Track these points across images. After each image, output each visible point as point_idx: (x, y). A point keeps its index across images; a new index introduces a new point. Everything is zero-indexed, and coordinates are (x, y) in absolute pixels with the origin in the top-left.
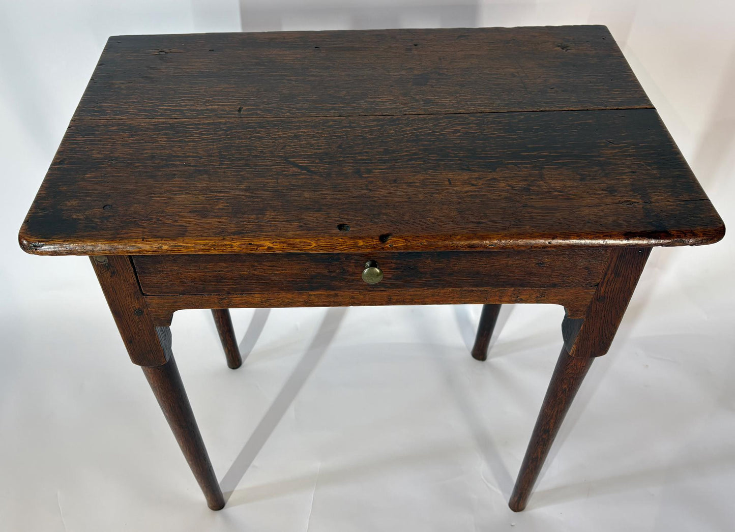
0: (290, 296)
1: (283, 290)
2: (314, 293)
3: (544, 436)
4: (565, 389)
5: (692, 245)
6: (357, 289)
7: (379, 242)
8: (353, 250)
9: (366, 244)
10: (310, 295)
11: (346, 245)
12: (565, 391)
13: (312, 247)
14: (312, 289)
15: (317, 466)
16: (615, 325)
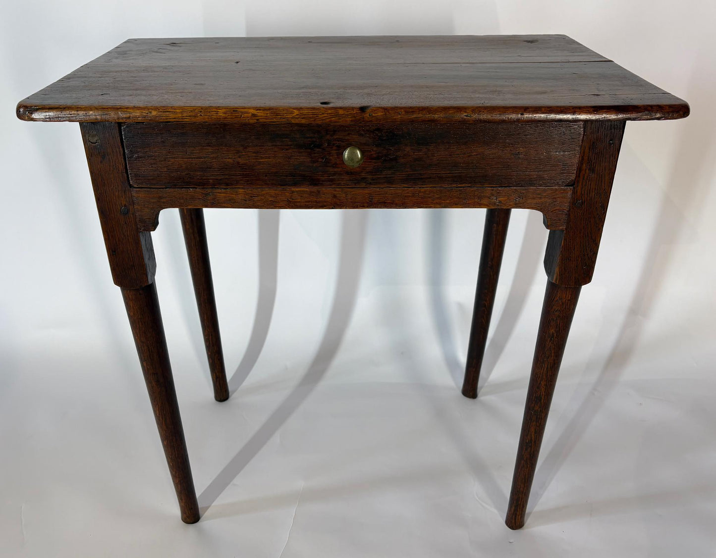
0: (272, 192)
1: (267, 184)
2: (297, 189)
3: (537, 408)
4: (553, 334)
5: (659, 119)
6: (339, 184)
7: (359, 111)
8: (334, 119)
9: (346, 113)
10: (293, 192)
11: (327, 114)
12: (553, 336)
13: (294, 115)
14: (295, 184)
15: (300, 484)
16: (595, 240)
